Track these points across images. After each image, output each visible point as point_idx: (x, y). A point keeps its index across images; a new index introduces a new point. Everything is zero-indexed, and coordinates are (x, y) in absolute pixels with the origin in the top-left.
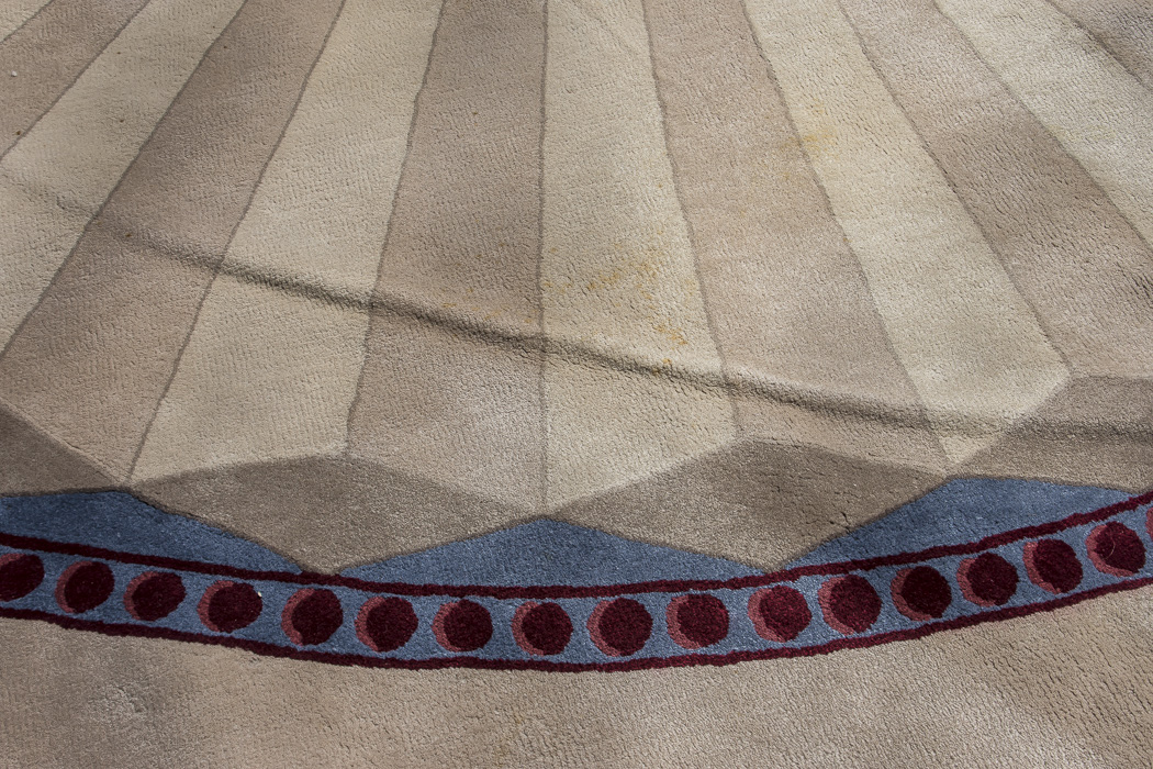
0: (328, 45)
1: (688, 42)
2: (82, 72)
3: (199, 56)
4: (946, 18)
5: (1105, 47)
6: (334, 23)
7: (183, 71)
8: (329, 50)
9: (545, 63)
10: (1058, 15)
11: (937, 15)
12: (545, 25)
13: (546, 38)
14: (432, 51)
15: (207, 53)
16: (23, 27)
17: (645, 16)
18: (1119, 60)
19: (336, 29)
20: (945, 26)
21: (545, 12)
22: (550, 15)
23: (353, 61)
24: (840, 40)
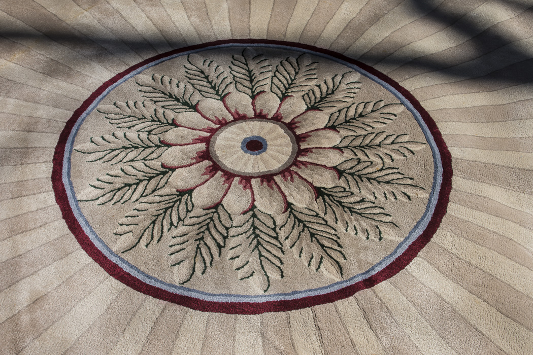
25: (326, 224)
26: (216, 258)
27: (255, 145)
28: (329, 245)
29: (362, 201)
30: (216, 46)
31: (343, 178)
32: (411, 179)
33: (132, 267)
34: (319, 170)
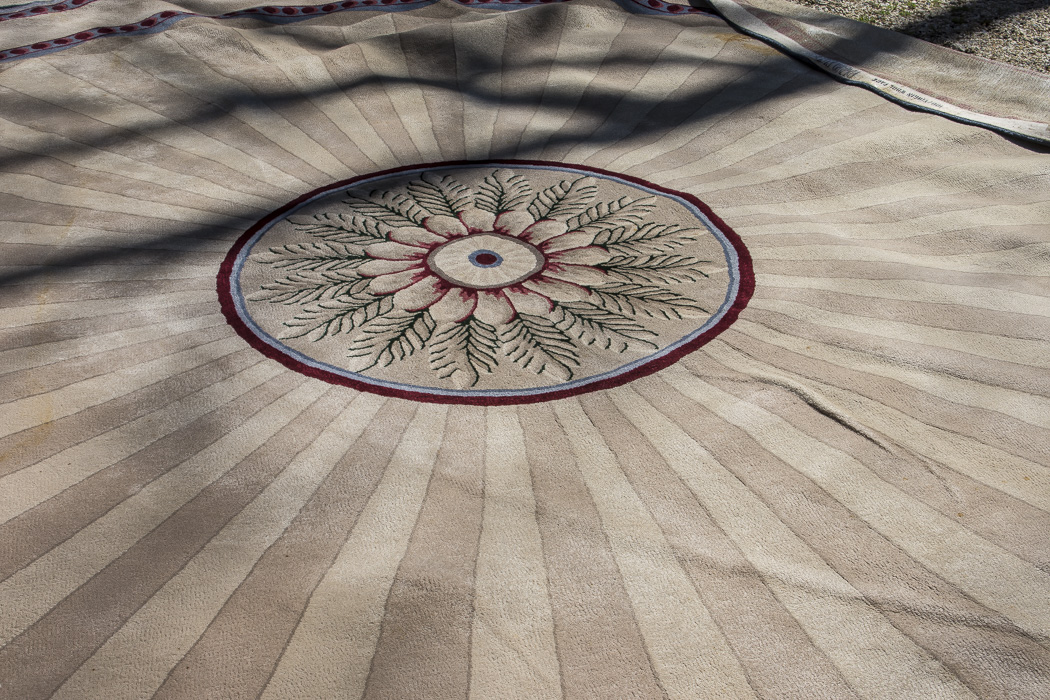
0: (278, 668)
1: (595, 673)
2: (59, 687)
3: (164, 675)
4: (818, 649)
5: (959, 677)
6: (284, 649)
7: (149, 689)
8: (279, 672)
9: (469, 689)
10: (914, 648)
11: (810, 649)
12: (470, 655)
13: (470, 667)
14: (369, 677)
15: (171, 673)
16: (12, 643)
17: (557, 648)
18: (971, 689)
19: (286, 654)
20: (818, 658)
21: (470, 642)
22: (474, 645)
23: (300, 685)
24: (727, 672)
25: (642, 287)
26: (574, 350)
27: (486, 259)
28: (668, 298)
29: (652, 258)
30: (309, 200)
31: (611, 251)
32: (676, 226)
33: (499, 391)
34: (580, 252)
